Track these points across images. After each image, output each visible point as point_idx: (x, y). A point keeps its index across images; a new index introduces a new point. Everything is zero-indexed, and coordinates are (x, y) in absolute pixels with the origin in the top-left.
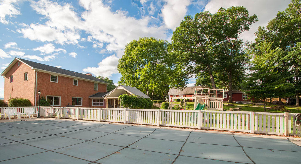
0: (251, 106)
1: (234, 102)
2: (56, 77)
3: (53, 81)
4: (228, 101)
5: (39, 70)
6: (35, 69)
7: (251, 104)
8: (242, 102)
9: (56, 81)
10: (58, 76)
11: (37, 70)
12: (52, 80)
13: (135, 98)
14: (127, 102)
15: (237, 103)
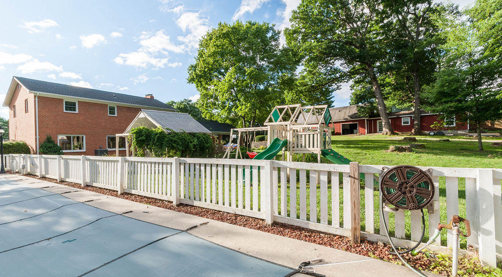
0: (460, 140)
1: (426, 132)
2: (74, 104)
3: (71, 110)
4: (413, 131)
5: (39, 93)
6: (34, 93)
7: (464, 135)
8: (444, 132)
9: (75, 110)
10: (78, 101)
11: (37, 93)
12: (66, 110)
13: (157, 134)
14: (143, 141)
15: (433, 133)
